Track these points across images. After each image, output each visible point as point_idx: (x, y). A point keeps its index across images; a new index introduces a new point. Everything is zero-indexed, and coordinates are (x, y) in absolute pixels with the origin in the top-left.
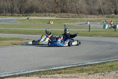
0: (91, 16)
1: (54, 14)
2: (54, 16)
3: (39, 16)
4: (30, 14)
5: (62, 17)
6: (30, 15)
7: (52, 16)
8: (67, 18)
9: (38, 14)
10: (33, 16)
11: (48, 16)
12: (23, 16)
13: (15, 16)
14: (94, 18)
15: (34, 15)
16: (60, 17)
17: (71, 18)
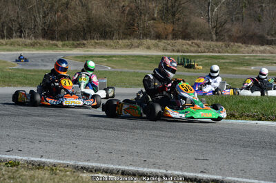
0: (262, 48)
1: (154, 42)
2: (156, 46)
3: (111, 47)
4: (85, 42)
5: (178, 51)
6: (84, 44)
7: (149, 48)
8: (194, 52)
9: (108, 42)
10: (95, 47)
11: (138, 47)
12: (63, 45)
13: (41, 45)
14: (272, 53)
15: (96, 43)
16: (173, 50)
17: (205, 52)
